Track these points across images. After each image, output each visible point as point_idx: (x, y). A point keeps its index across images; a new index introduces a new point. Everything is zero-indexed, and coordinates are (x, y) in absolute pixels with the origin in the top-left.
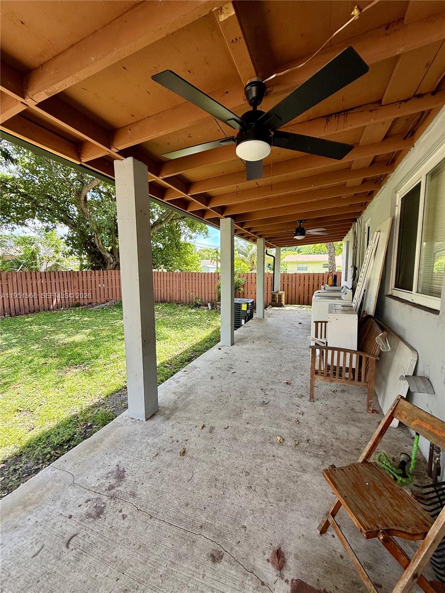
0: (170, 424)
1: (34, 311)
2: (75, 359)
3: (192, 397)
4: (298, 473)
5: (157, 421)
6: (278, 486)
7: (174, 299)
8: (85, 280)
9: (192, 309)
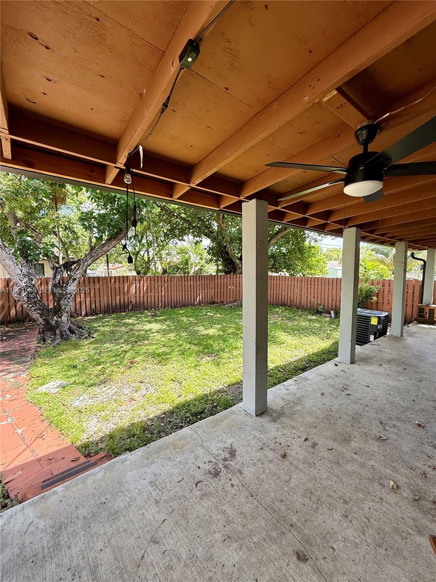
0: (276, 426)
1: (185, 305)
2: (208, 349)
3: (299, 408)
4: (410, 531)
5: (264, 420)
6: (379, 531)
7: (295, 303)
8: (219, 282)
9: (312, 315)
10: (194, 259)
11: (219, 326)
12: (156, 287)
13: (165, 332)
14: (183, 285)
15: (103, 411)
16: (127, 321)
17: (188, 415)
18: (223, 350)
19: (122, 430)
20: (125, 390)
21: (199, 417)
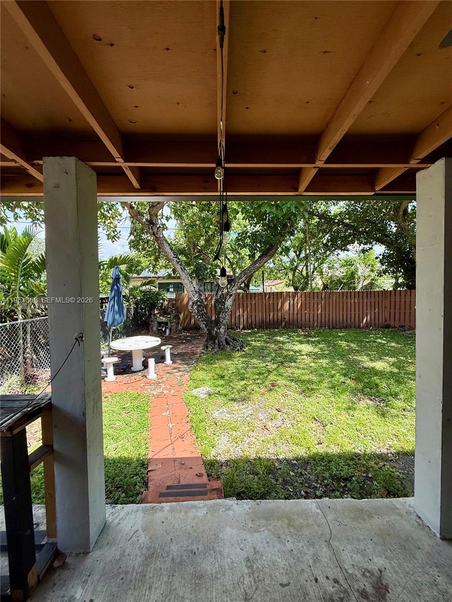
1: (346, 327)
2: (371, 389)
8: (397, 300)
10: (362, 270)
11: (392, 360)
12: (312, 304)
13: (316, 356)
14: (345, 302)
15: (235, 431)
16: (278, 338)
17: (327, 475)
18: (395, 395)
19: (247, 461)
20: (260, 415)
21: (343, 485)
